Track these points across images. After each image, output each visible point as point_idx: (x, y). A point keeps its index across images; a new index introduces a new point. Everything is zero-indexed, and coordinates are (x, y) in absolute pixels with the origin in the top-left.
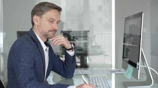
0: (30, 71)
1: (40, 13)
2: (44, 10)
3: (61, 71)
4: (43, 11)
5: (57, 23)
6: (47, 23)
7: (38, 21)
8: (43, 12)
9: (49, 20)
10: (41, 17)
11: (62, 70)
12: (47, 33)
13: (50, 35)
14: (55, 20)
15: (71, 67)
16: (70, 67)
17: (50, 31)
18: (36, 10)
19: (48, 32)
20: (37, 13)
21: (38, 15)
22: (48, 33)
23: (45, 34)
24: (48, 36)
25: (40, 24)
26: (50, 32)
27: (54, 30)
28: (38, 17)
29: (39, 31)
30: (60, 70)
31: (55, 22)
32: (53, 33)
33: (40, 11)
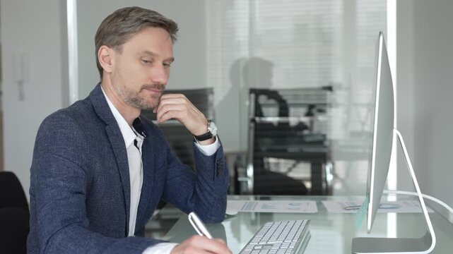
0: (70, 200)
1: (117, 38)
2: (127, 30)
3: (189, 202)
4: (123, 34)
5: (164, 64)
6: (136, 67)
7: (113, 62)
8: (124, 36)
9: (141, 59)
10: (120, 51)
11: (191, 200)
12: (137, 94)
13: (146, 99)
14: (158, 56)
15: (212, 189)
16: (208, 188)
17: (144, 87)
18: (105, 29)
19: (140, 92)
20: (108, 39)
21: (110, 45)
22: (141, 95)
23: (133, 97)
24: (140, 101)
25: (117, 69)
26: (144, 90)
27: (155, 85)
28: (112, 52)
29: (115, 89)
30: (187, 198)
31: (159, 63)
32: (153, 93)
33: (116, 32)
